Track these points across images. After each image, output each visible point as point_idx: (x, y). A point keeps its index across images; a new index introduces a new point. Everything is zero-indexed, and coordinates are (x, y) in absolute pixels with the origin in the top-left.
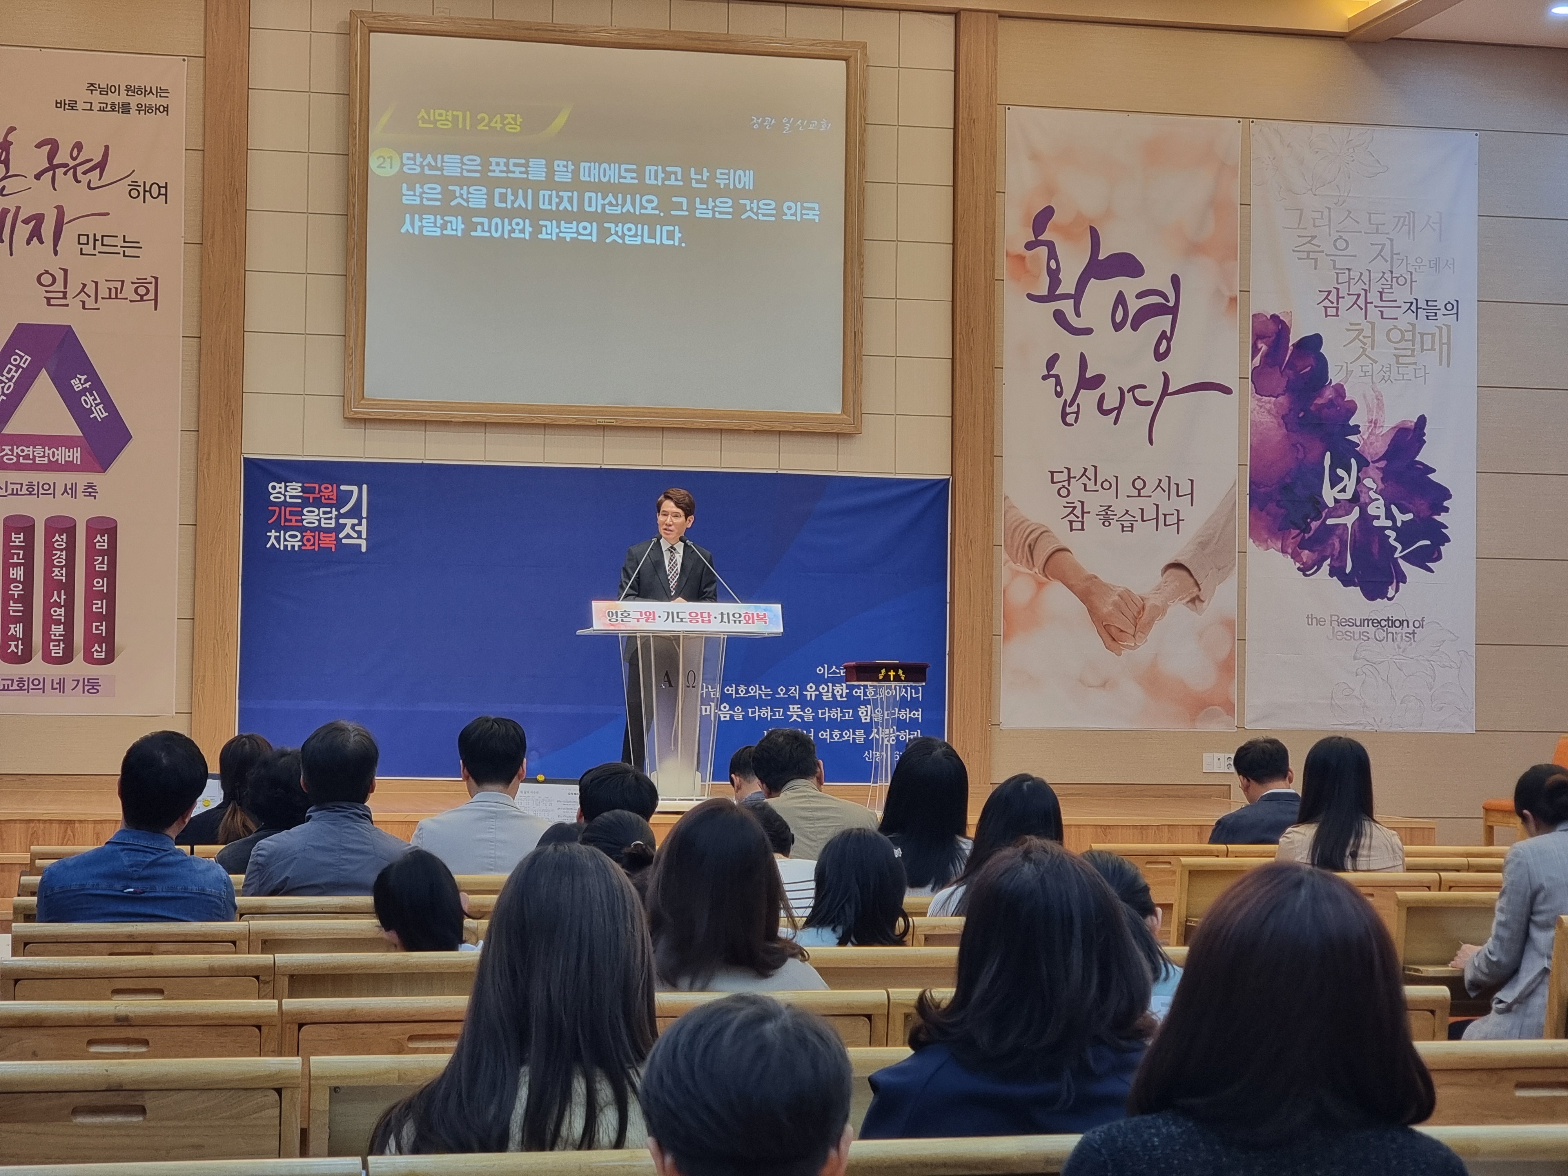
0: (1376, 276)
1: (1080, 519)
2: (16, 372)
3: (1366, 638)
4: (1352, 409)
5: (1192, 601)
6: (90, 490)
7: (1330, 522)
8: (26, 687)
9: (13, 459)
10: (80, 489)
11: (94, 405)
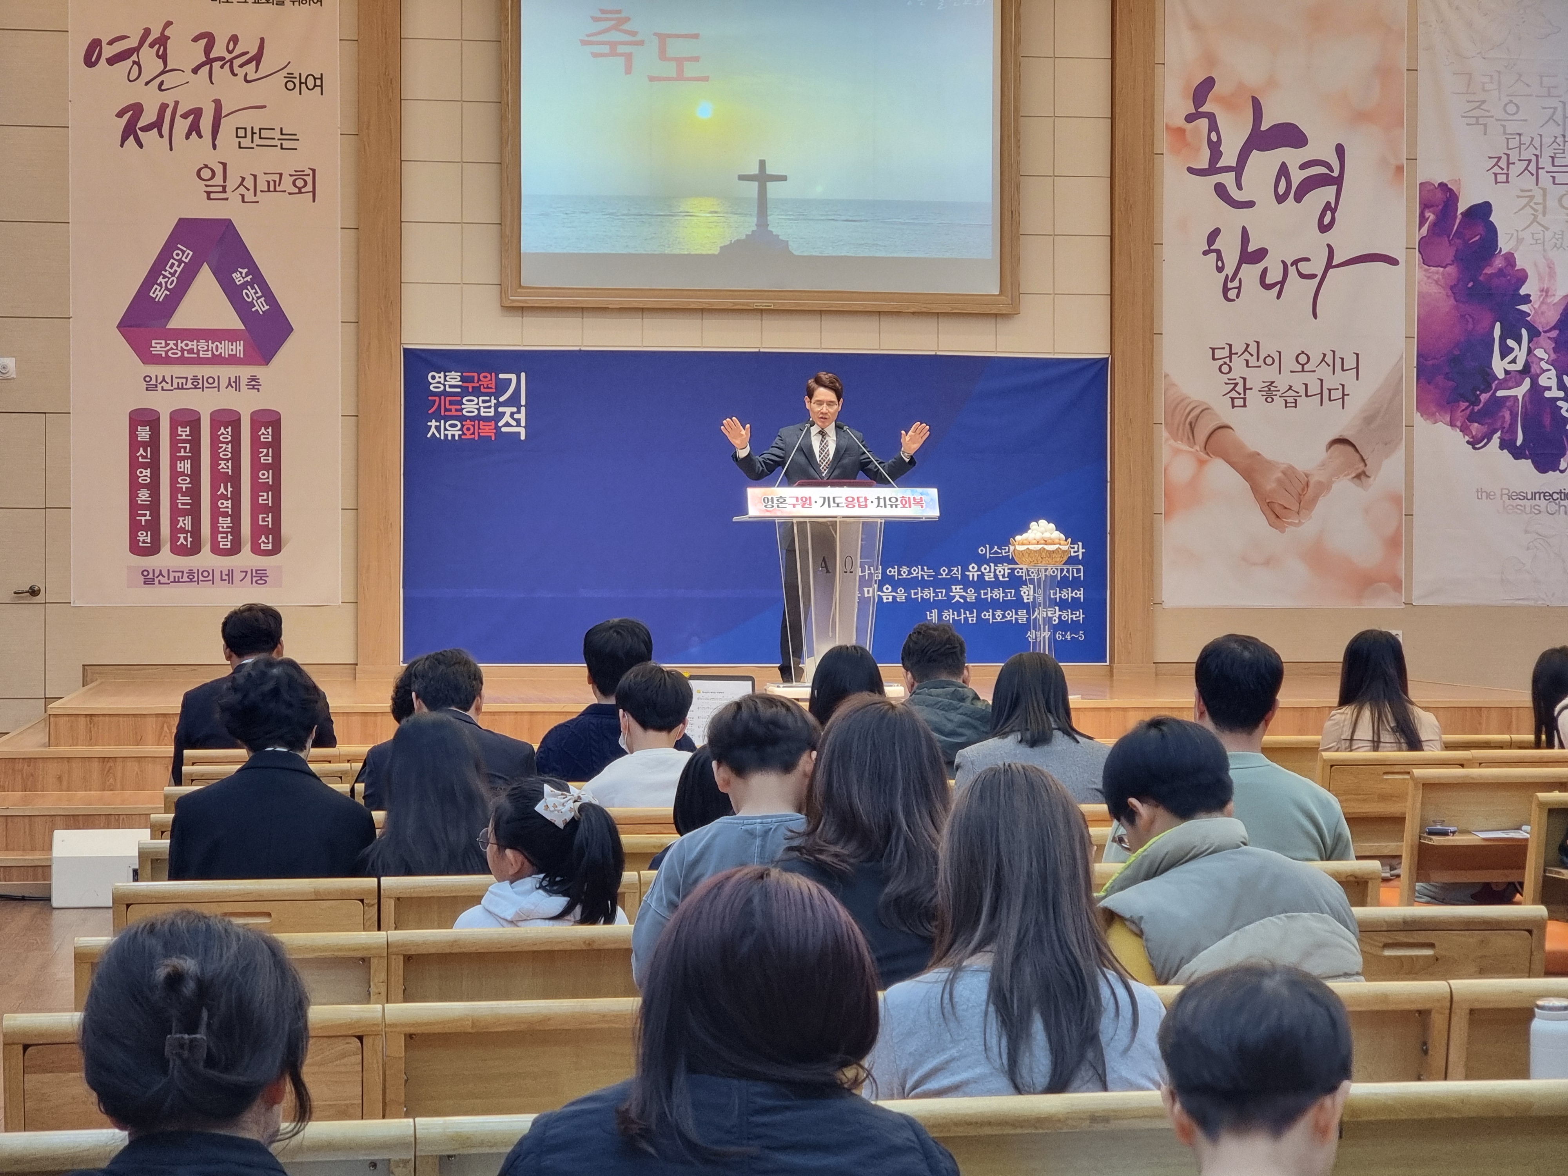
0: (1547, 140)
1: (1242, 396)
2: (179, 266)
3: (1537, 512)
4: (1522, 278)
5: (1358, 476)
6: (253, 383)
7: (1500, 393)
8: (196, 579)
9: (177, 354)
10: (244, 382)
11: (255, 299)
